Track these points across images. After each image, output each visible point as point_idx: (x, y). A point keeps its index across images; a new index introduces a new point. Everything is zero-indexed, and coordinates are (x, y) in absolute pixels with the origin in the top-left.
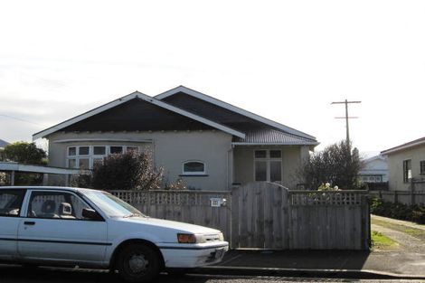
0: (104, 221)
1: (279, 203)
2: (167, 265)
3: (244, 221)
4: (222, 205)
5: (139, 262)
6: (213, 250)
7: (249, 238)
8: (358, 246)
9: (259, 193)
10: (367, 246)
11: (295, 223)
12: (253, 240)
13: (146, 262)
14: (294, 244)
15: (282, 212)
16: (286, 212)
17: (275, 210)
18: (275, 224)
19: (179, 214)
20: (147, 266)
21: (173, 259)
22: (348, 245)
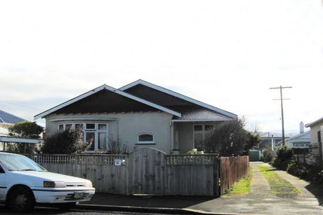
0: (4, 172)
1: (159, 162)
2: (37, 201)
3: (136, 176)
4: (122, 164)
5: (21, 199)
6: (72, 193)
7: (140, 187)
8: (212, 193)
9: (146, 156)
10: (218, 193)
11: (169, 177)
12: (142, 189)
13: (25, 199)
14: (169, 192)
15: (162, 169)
16: (164, 170)
17: (156, 167)
18: (156, 178)
19: (95, 170)
20: (26, 201)
21: (41, 197)
22: (205, 193)
